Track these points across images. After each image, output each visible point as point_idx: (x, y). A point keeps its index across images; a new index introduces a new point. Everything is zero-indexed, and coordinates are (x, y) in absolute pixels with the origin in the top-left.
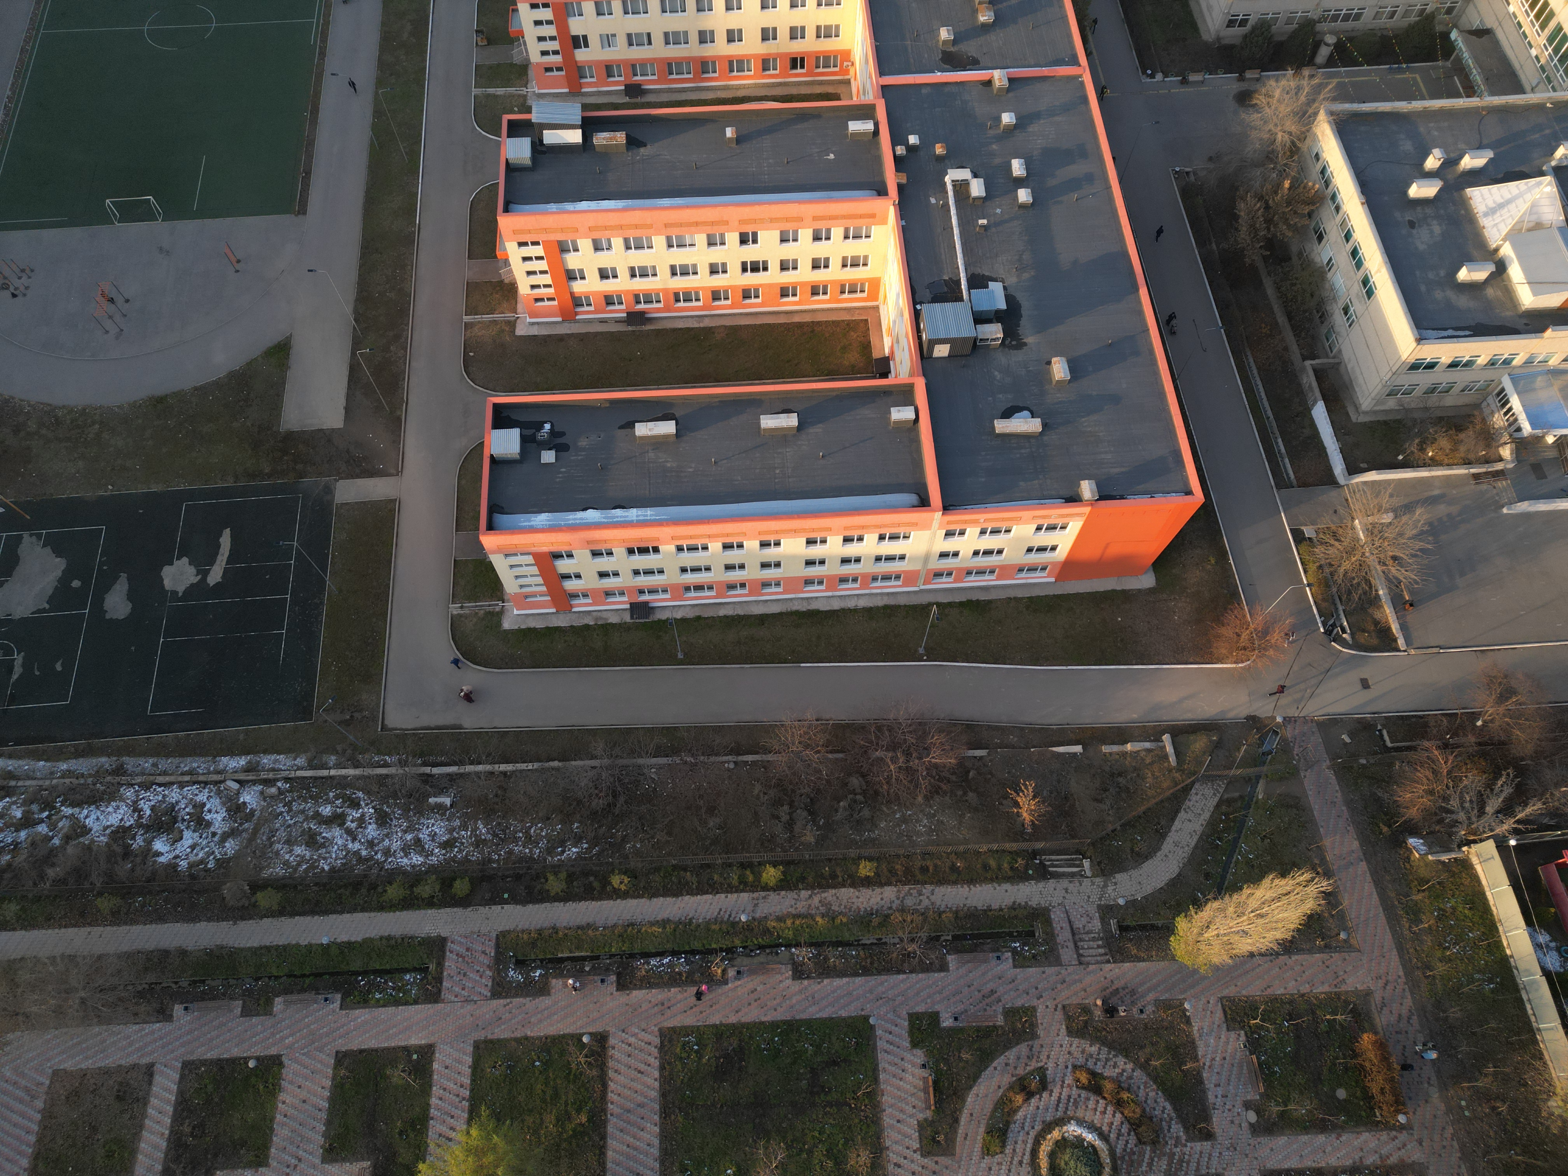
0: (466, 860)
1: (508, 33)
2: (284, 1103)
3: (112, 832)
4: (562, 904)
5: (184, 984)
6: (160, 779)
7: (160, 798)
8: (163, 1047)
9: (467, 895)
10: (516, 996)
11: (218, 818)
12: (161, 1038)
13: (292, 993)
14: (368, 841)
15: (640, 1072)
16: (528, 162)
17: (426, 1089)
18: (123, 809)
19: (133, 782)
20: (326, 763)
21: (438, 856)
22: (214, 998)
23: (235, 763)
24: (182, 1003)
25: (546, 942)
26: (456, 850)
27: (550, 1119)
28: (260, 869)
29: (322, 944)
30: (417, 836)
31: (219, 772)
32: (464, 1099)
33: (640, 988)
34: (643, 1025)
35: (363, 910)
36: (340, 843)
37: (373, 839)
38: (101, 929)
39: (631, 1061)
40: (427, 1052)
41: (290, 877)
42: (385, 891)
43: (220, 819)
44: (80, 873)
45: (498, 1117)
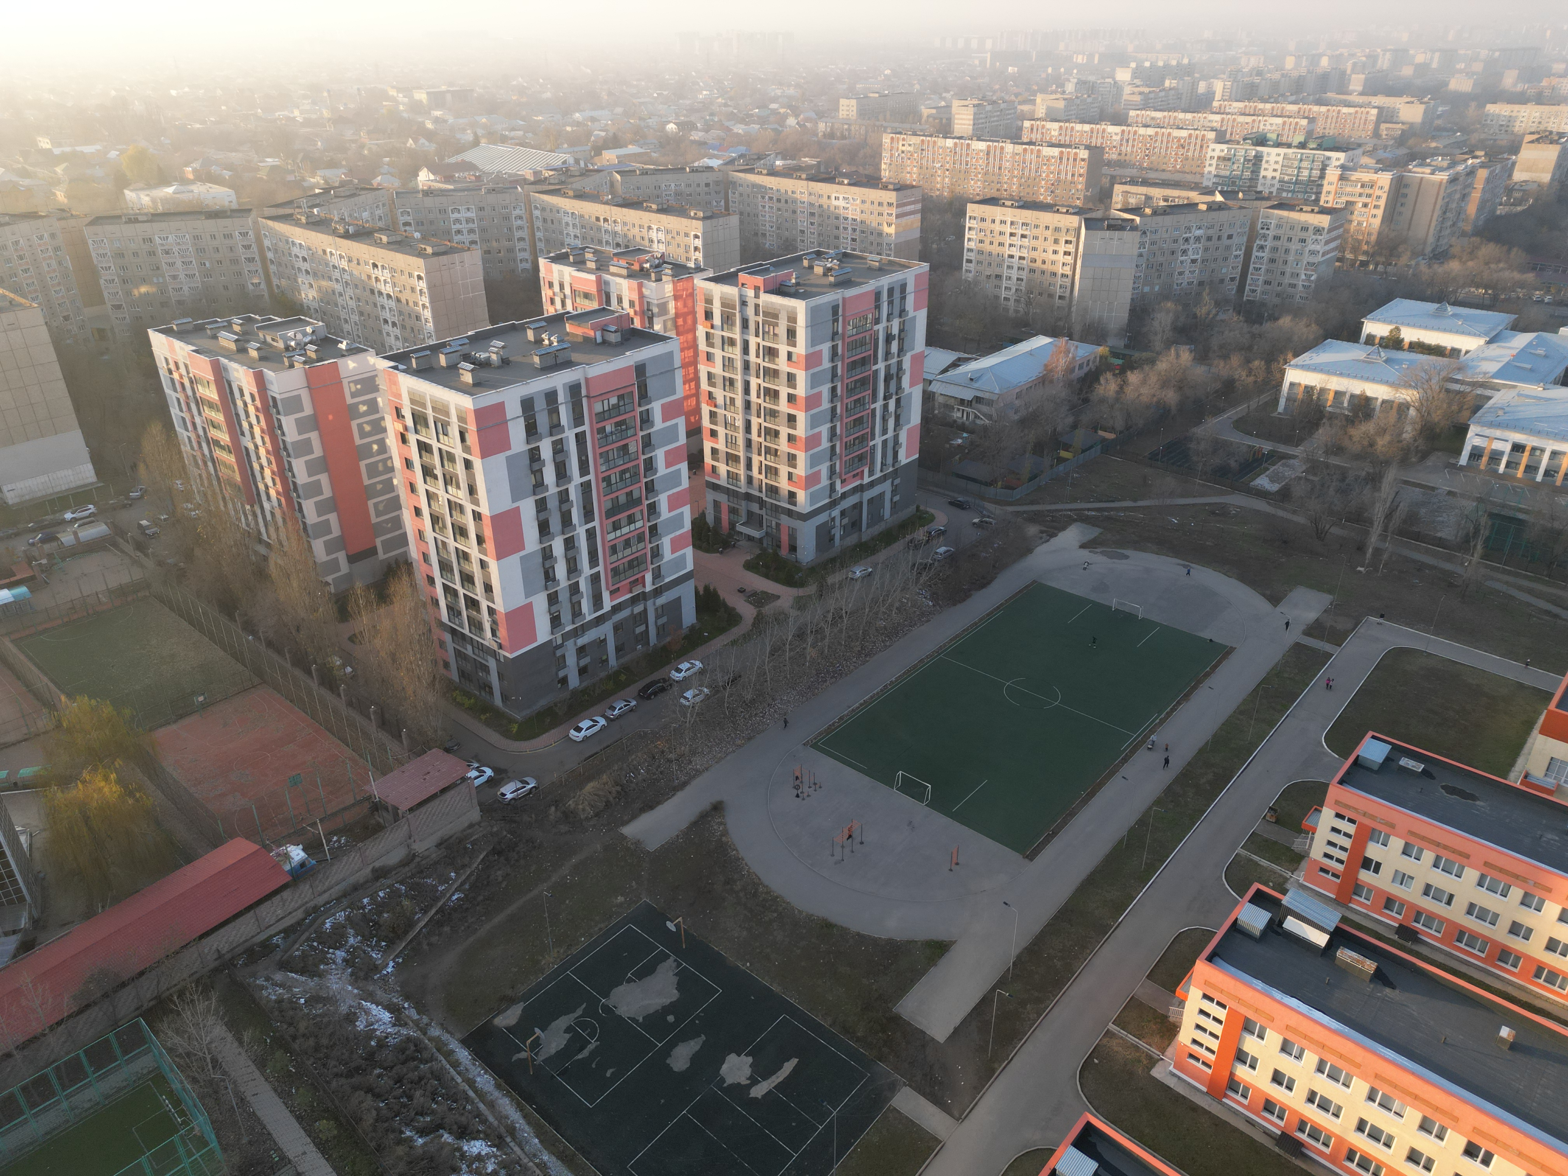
1: (1301, 823)
16: (1257, 933)
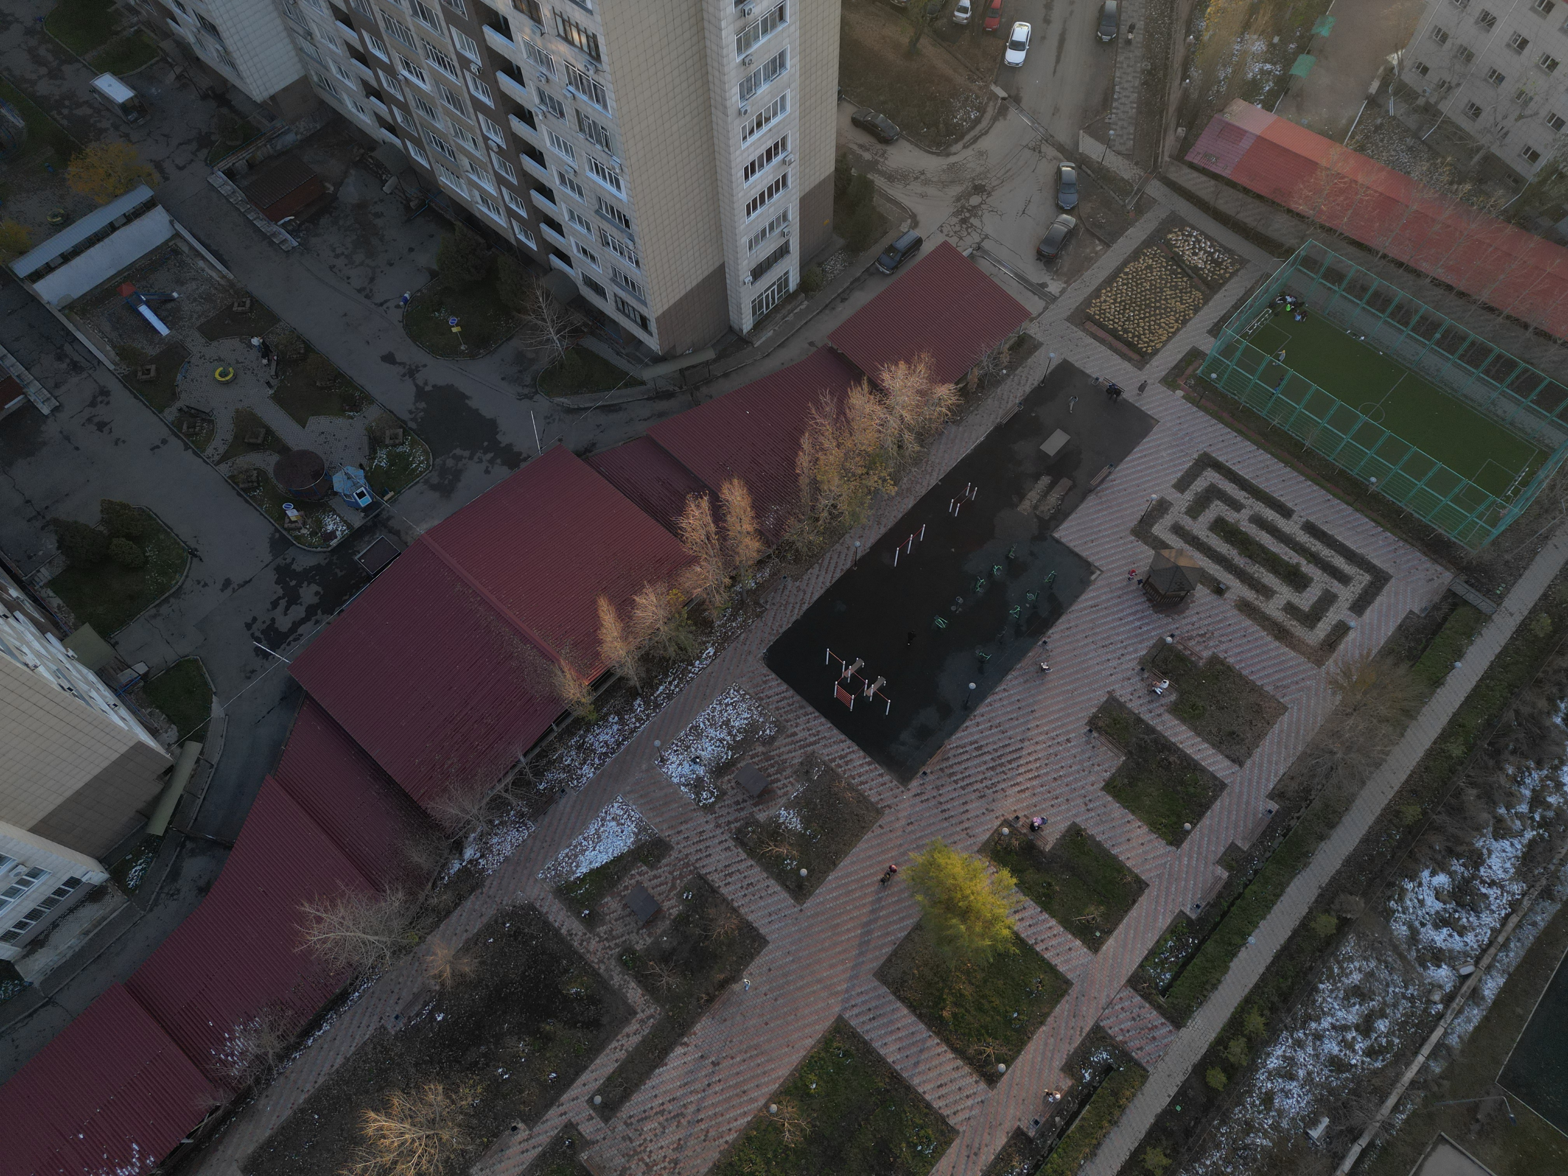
0: (1240, 1103)
2: (1139, 827)
3: (1482, 854)
4: (1133, 1149)
5: (1293, 823)
6: (1514, 919)
7: (1493, 907)
8: (1250, 780)
9: (1204, 1077)
10: (1083, 1043)
11: (1440, 938)
12: (1258, 783)
13: (1224, 887)
14: (1323, 1036)
15: (941, 1086)
17: (1067, 924)
18: (1502, 875)
19: (1526, 898)
20: (1435, 1060)
21: (1263, 1082)
22: (1264, 834)
23: (1491, 987)
24: (1277, 812)
25: (1109, 1106)
26: (1257, 1102)
27: (968, 991)
28: (1360, 936)
29: (1249, 935)
30: (1298, 1080)
31: (1489, 968)
32: (1036, 943)
33: (1004, 1148)
34: (973, 1122)
35: (1257, 986)
36: (1339, 1013)
37: (1322, 1043)
38: (1390, 797)
39: (955, 1086)
40: (1094, 945)
41: (1333, 954)
42: (1262, 1015)
43: (1436, 938)
44: (1457, 810)
45: (1001, 956)
